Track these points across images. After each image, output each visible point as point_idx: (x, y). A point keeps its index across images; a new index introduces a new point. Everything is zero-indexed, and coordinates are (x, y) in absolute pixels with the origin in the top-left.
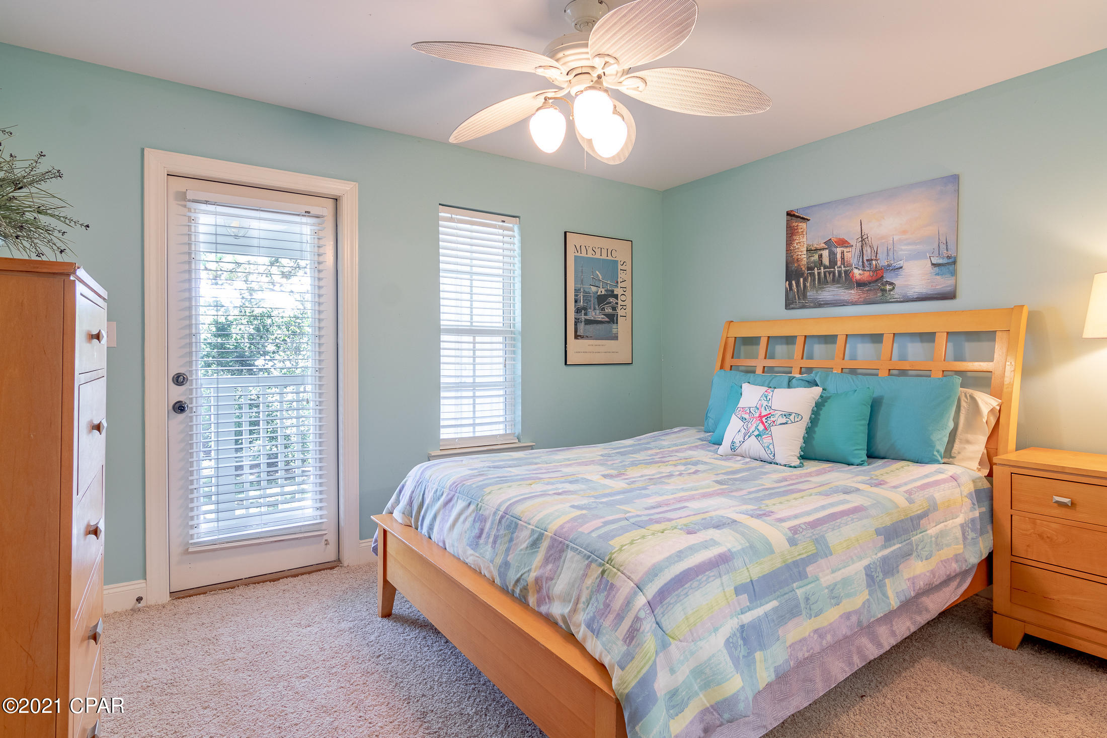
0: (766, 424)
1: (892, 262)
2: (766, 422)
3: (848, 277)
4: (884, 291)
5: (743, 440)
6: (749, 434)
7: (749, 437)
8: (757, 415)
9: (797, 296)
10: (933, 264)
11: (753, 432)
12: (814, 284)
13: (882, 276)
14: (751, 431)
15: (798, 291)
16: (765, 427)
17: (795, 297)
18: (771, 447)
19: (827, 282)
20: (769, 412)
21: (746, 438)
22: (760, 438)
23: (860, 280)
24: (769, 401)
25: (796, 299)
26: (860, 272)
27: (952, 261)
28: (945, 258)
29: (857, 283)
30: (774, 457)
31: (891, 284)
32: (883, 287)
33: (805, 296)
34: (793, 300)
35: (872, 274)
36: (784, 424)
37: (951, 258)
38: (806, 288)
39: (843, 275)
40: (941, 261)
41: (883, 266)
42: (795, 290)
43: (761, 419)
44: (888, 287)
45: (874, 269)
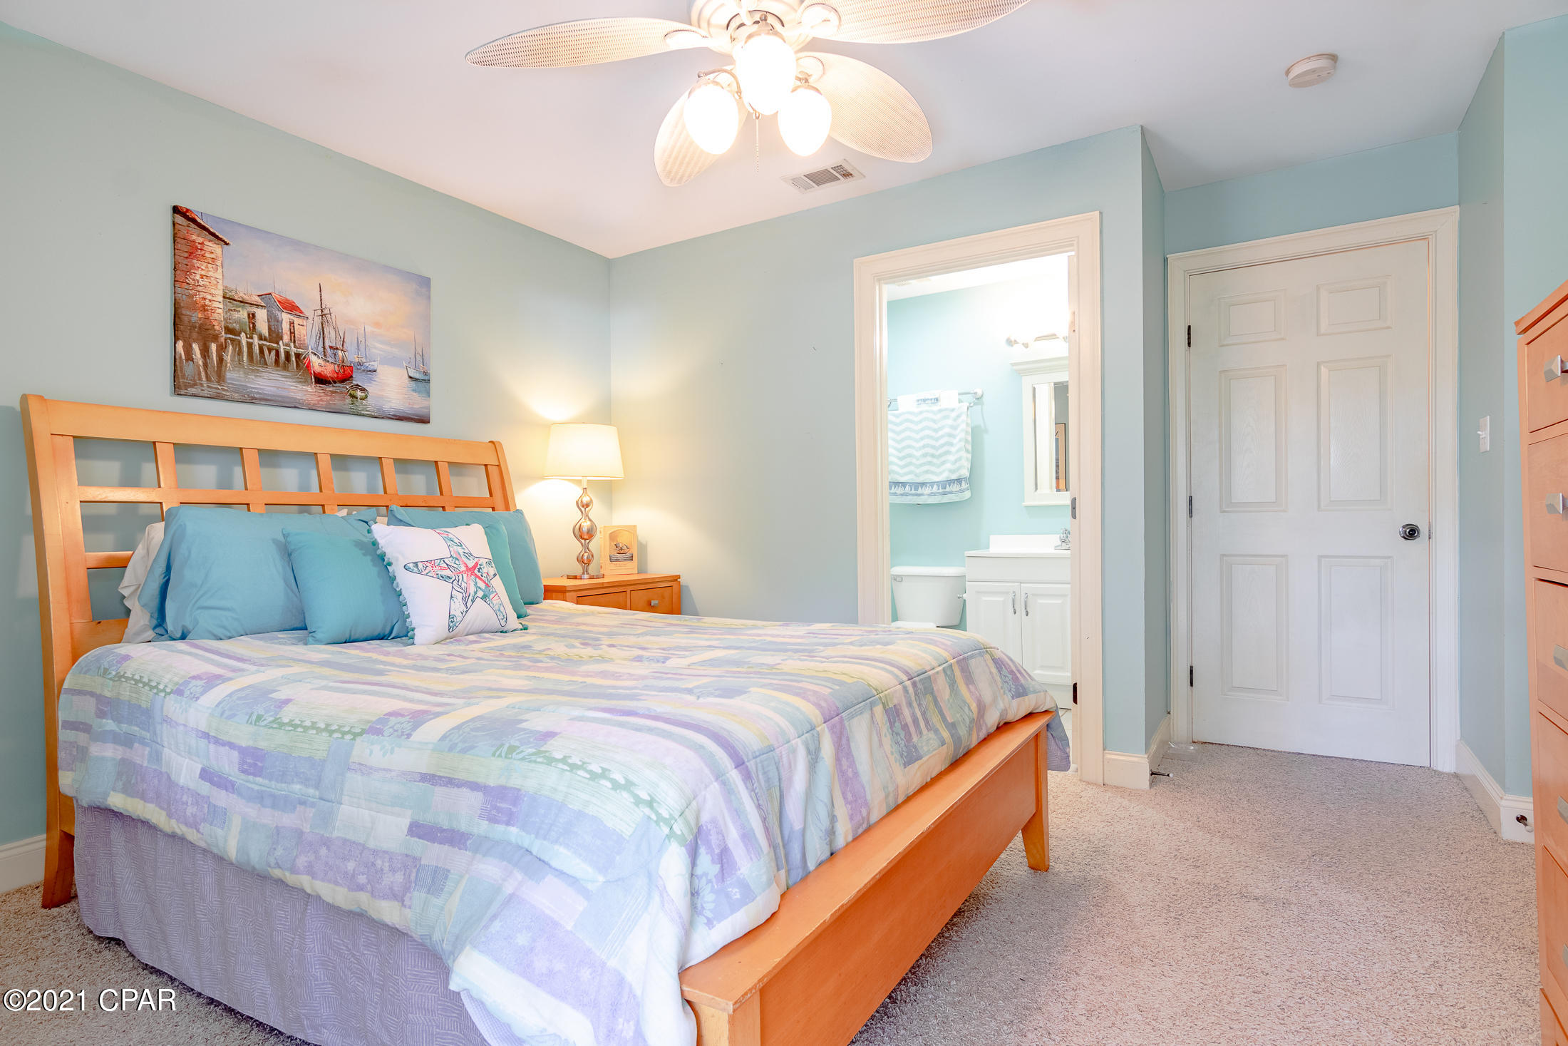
0: (483, 578)
1: (364, 360)
2: (481, 575)
3: (300, 364)
4: (354, 397)
5: (465, 610)
6: (471, 597)
7: (473, 601)
8: (463, 568)
9: (203, 374)
10: (410, 377)
11: (476, 593)
13: (352, 377)
14: (472, 593)
15: (205, 365)
16: (484, 582)
17: (199, 374)
18: (502, 609)
19: (265, 364)
20: (475, 562)
21: (469, 605)
22: (487, 600)
23: (320, 374)
24: (461, 546)
25: (200, 379)
26: (320, 361)
27: (426, 378)
28: (420, 372)
29: (315, 378)
30: (506, 622)
31: (363, 390)
32: (352, 392)
33: (221, 378)
34: (194, 381)
35: (337, 369)
36: (495, 575)
37: (425, 373)
38: (224, 364)
39: (293, 359)
40: (417, 376)
41: (351, 362)
42: (201, 363)
43: (473, 573)
44: (359, 394)
45: (339, 362)
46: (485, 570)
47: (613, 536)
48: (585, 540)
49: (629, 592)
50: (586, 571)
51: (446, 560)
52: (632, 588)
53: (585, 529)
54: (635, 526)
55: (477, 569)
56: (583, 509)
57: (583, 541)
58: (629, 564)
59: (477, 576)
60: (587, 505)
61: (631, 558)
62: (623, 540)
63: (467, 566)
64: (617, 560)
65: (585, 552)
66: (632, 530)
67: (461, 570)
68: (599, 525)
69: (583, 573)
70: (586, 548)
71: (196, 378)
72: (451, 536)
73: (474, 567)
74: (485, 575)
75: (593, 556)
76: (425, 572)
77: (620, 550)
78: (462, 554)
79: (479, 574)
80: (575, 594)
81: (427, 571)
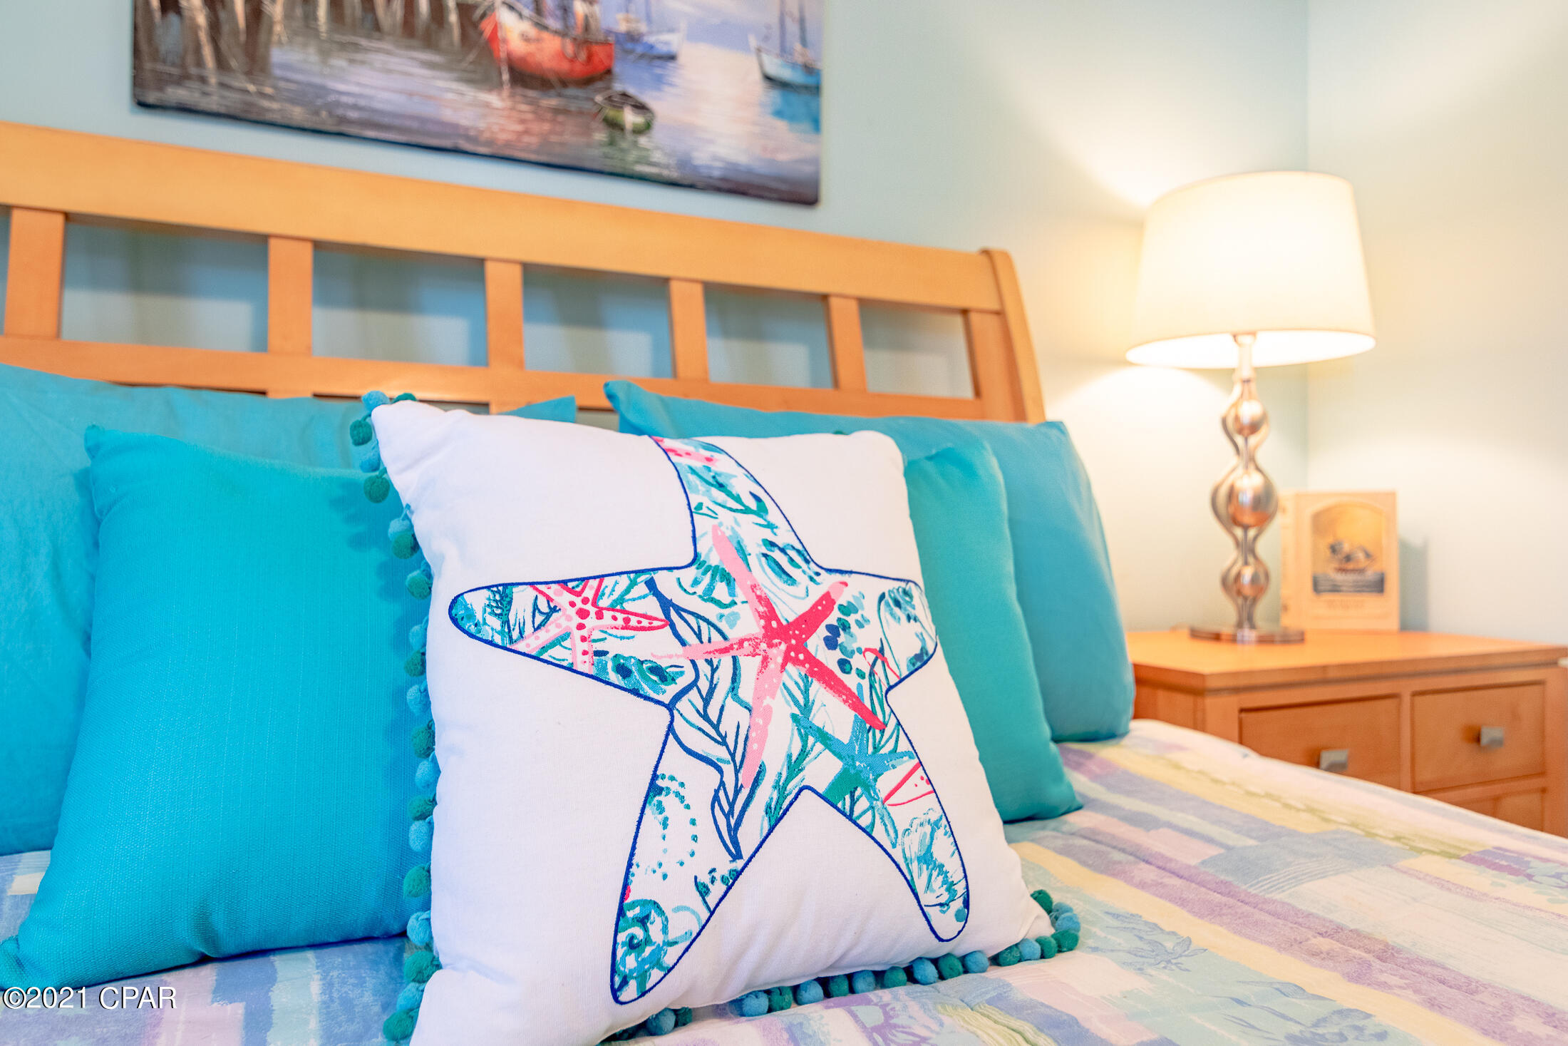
0: (851, 681)
1: (643, 28)
2: (843, 664)
3: (471, 32)
4: (615, 125)
5: (725, 865)
6: (766, 793)
7: (776, 816)
8: (747, 624)
9: (207, 52)
10: (768, 78)
11: (795, 766)
12: (310, 16)
13: (609, 72)
14: (775, 766)
15: (215, 26)
16: (855, 702)
17: (198, 49)
18: (943, 849)
19: (377, 27)
20: (816, 593)
21: (748, 837)
22: (862, 804)
23: (523, 60)
24: (762, 510)
25: (200, 63)
26: (526, 27)
27: (810, 81)
28: (794, 65)
29: (512, 70)
30: (963, 917)
31: (640, 107)
32: (610, 113)
33: (256, 63)
34: (183, 66)
35: (570, 49)
36: (921, 660)
37: (810, 70)
38: (264, 27)
39: (453, 18)
40: (786, 74)
41: (609, 32)
42: (201, 19)
43: (798, 654)
44: (630, 118)
45: (578, 31)
46: (865, 637)
47: (1323, 522)
48: (1246, 528)
49: (1407, 699)
50: (1246, 619)
51: (666, 583)
52: (1419, 684)
53: (1246, 497)
54: (1391, 496)
55: (822, 632)
56: (1239, 440)
57: (1239, 532)
58: (1371, 603)
59: (818, 671)
60: (1254, 427)
61: (1379, 586)
62: (1353, 535)
63: (769, 614)
64: (1335, 589)
65: (1246, 563)
66: (1384, 504)
67: (734, 634)
68: (1284, 492)
69: (1240, 625)
70: (1247, 550)
71: (190, 59)
72: (722, 465)
73: (809, 621)
74: (859, 662)
75: (1267, 576)
76: (532, 643)
77: (1344, 559)
78: (754, 548)
79: (830, 659)
80: (1234, 702)
81: (545, 636)
